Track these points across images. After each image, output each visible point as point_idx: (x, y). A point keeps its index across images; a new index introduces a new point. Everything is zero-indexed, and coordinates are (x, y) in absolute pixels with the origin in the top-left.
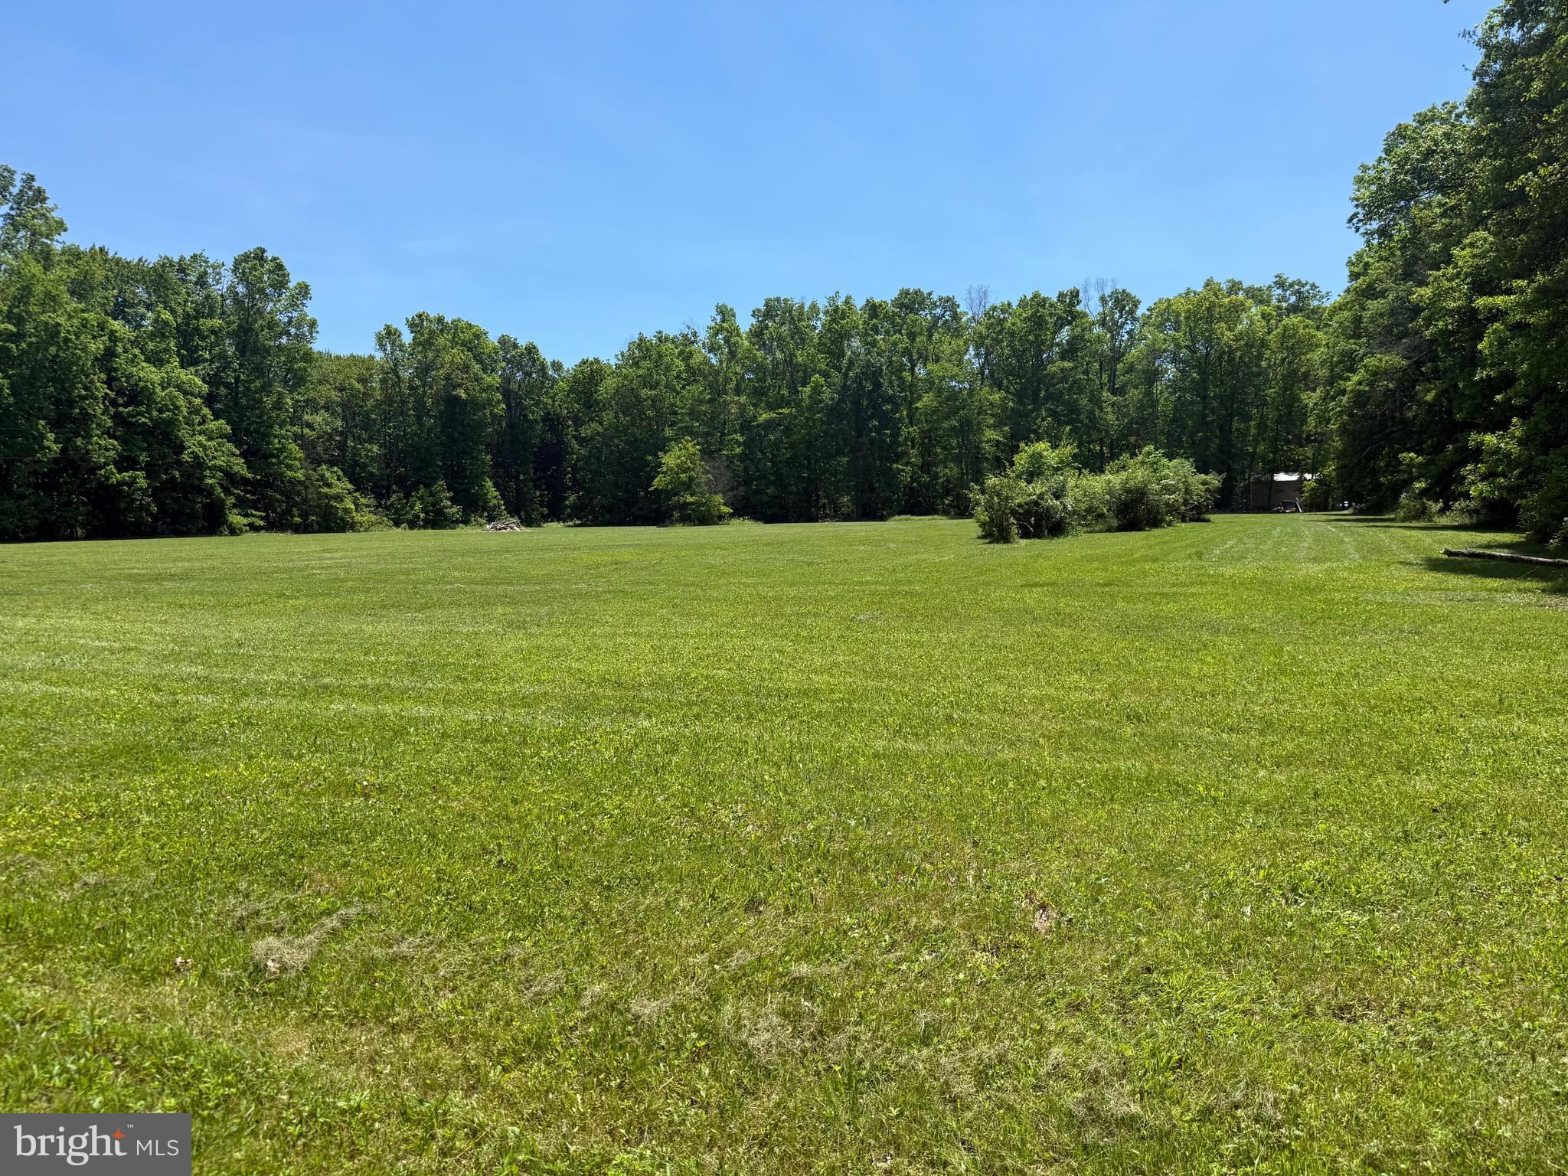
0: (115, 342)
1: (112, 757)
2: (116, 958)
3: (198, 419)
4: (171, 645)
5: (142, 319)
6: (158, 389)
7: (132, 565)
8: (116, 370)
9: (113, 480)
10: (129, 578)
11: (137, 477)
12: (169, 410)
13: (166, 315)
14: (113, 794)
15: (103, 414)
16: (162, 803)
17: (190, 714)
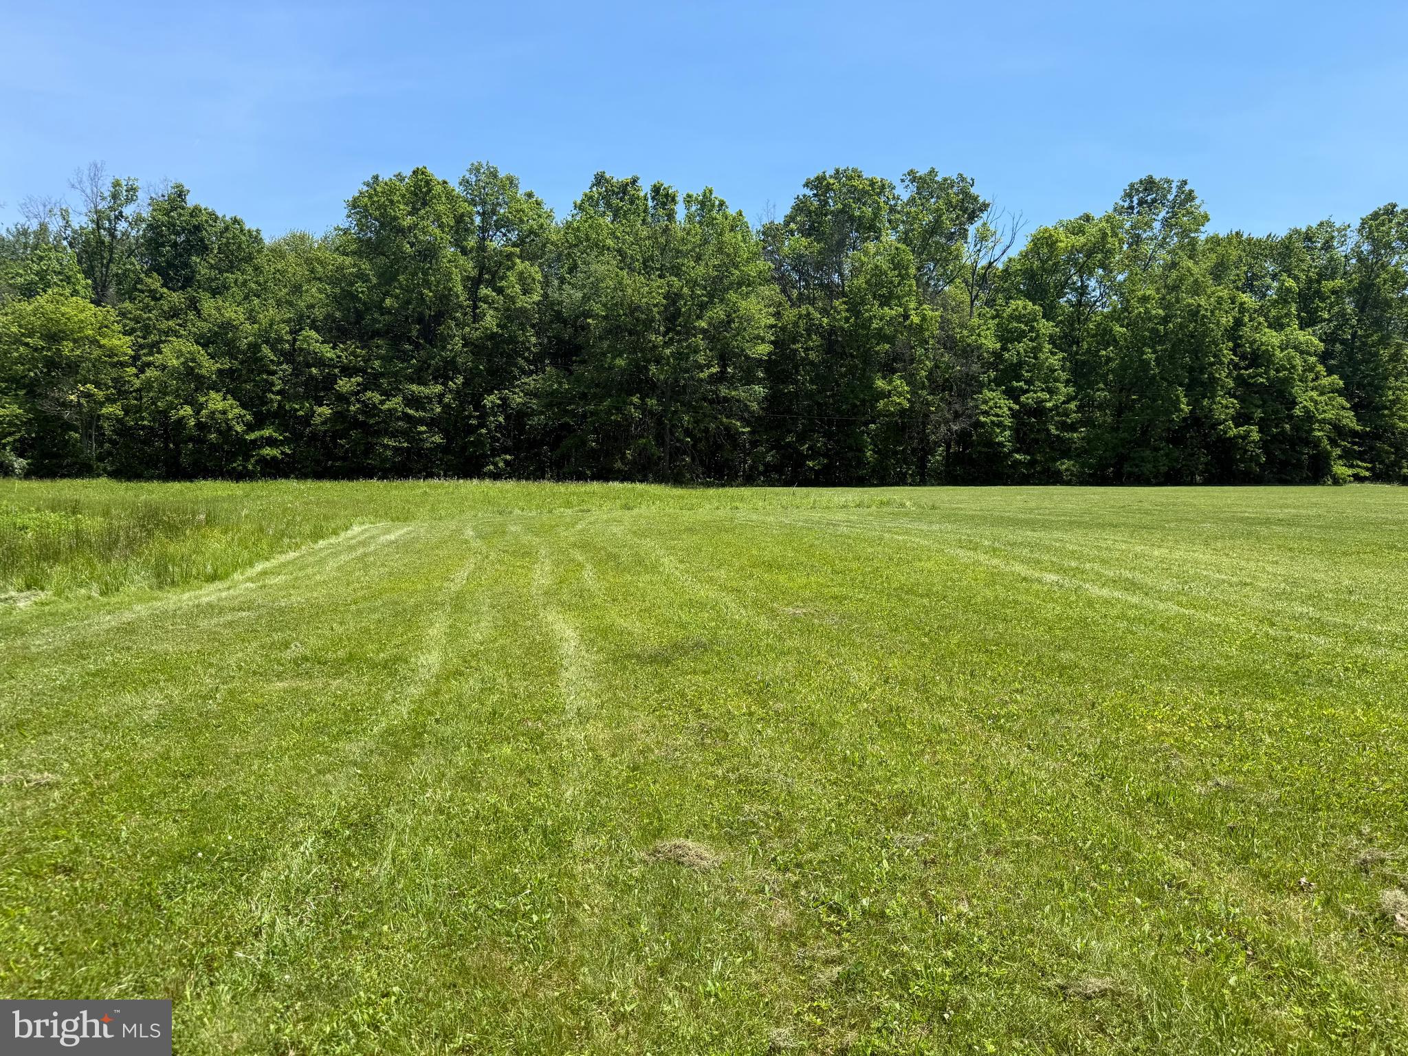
0: (1243, 313)
1: (1236, 678)
2: (1246, 858)
3: (1311, 376)
4: (1283, 585)
5: (1267, 290)
6: (1278, 352)
7: (1244, 509)
8: (1240, 337)
9: (1231, 433)
10: (1241, 520)
11: (1251, 431)
12: (1286, 369)
13: (1290, 283)
14: (1238, 710)
15: (1226, 377)
16: (1282, 729)
17: (1303, 651)
